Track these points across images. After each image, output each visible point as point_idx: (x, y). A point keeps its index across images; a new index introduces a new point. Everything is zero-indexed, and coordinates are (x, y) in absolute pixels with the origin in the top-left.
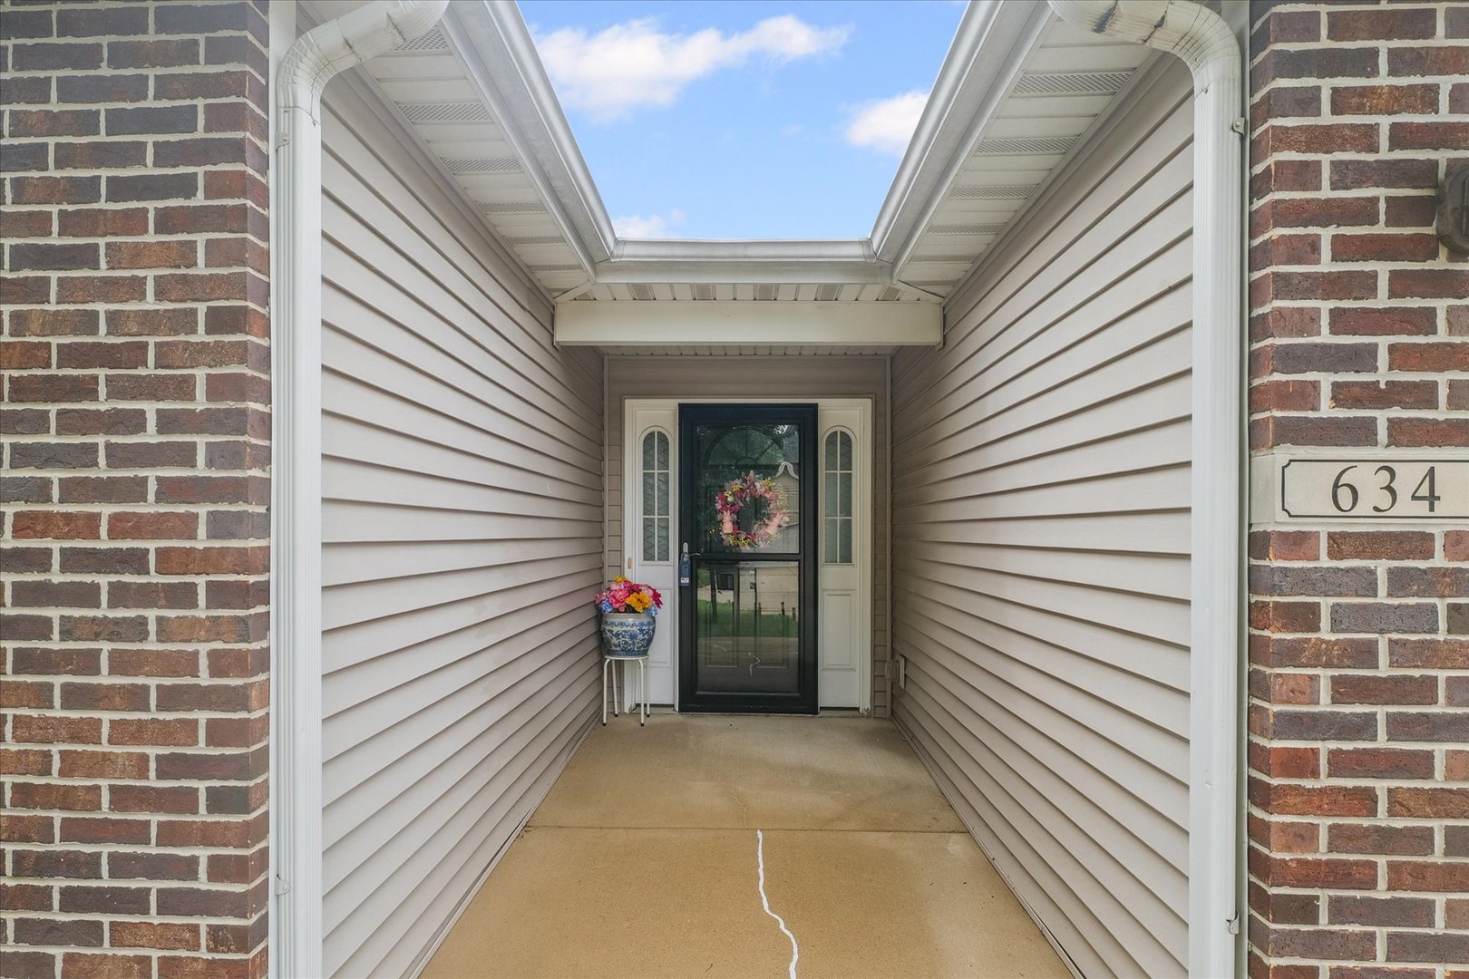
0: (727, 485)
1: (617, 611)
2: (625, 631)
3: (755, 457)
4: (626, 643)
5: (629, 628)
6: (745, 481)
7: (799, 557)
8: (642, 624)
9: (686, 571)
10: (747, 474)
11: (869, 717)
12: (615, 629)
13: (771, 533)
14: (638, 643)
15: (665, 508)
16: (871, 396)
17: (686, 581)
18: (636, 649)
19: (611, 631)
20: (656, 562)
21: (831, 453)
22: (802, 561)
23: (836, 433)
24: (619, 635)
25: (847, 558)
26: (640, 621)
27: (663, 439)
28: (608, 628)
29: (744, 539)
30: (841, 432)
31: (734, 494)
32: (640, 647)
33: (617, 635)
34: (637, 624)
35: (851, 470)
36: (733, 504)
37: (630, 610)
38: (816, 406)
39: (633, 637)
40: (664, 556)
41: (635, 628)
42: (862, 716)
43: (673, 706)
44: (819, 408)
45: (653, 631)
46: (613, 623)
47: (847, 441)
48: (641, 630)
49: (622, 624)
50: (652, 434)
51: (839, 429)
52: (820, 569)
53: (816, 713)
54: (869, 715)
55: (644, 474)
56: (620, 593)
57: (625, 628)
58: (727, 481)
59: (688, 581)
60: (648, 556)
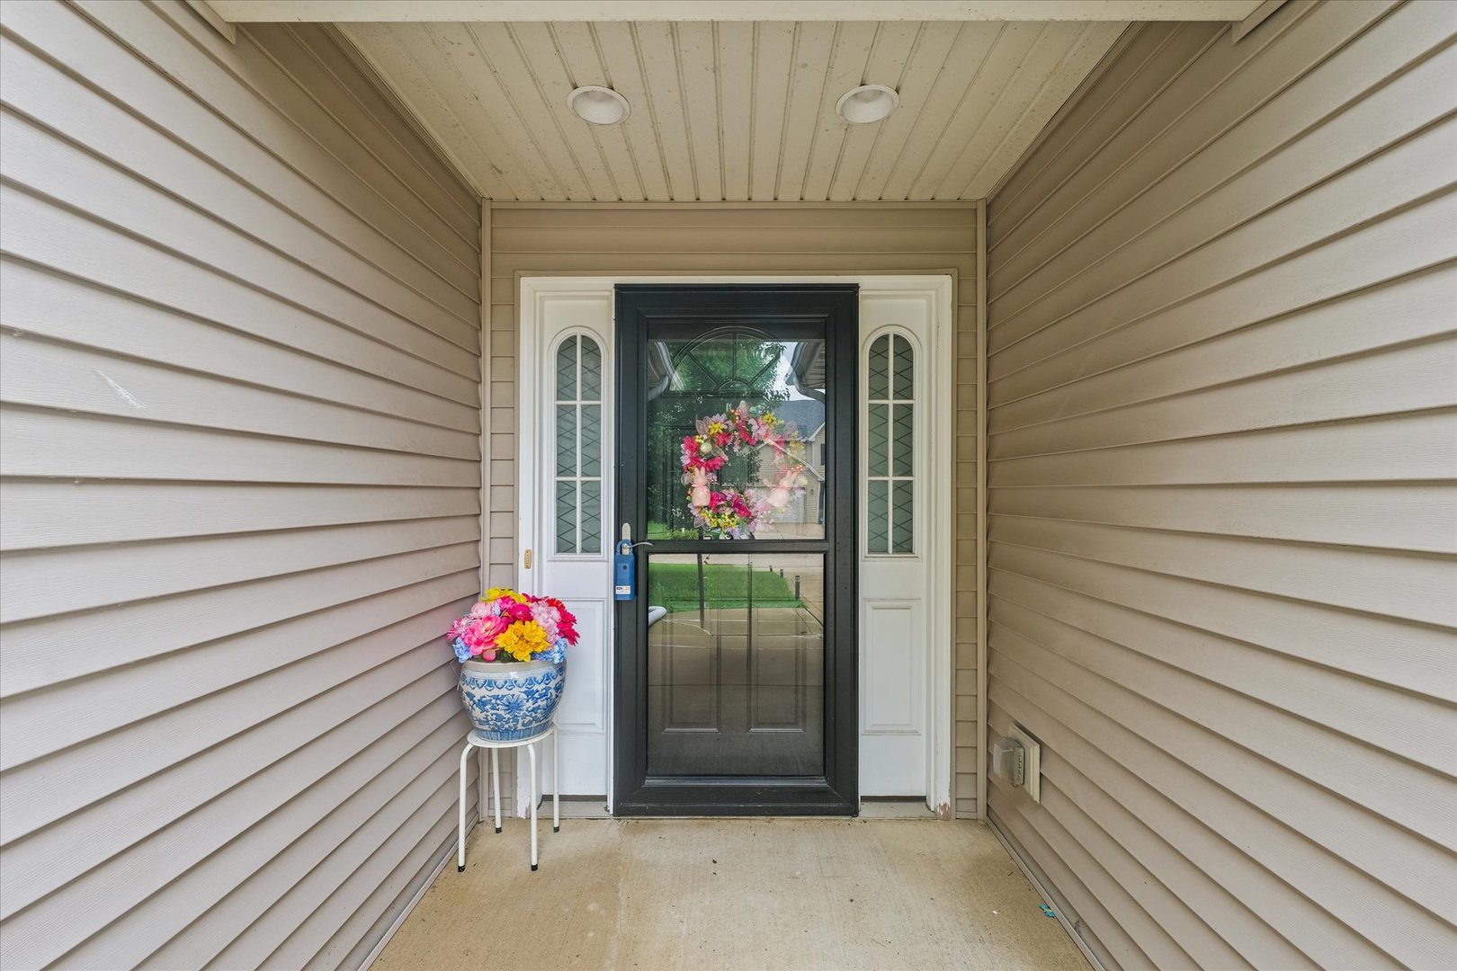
0: (699, 424)
1: (481, 658)
2: (496, 698)
3: (749, 377)
4: (499, 718)
5: (504, 692)
6: (730, 416)
7: (825, 546)
8: (531, 681)
9: (627, 574)
10: (735, 406)
11: (946, 818)
12: (479, 693)
13: (776, 505)
14: (525, 716)
15: (592, 464)
16: (951, 270)
17: (626, 590)
18: (520, 727)
19: (471, 696)
20: (578, 555)
21: (878, 373)
22: (831, 553)
23: (885, 338)
24: (484, 704)
25: (905, 546)
26: (528, 674)
27: (591, 348)
28: (466, 688)
29: (730, 517)
30: (896, 337)
31: (711, 440)
32: (530, 722)
33: (482, 704)
34: (521, 680)
35: (911, 397)
36: (710, 458)
37: (503, 656)
38: (854, 288)
39: (512, 707)
40: (591, 546)
41: (516, 691)
42: (936, 817)
43: (604, 798)
44: (861, 293)
45: (559, 688)
46: (474, 681)
47: (905, 350)
48: (530, 694)
49: (490, 684)
50: (572, 340)
51: (891, 331)
52: (861, 564)
53: (853, 812)
54: (947, 817)
55: (559, 407)
56: (488, 624)
57: (496, 692)
58: (701, 418)
59: (629, 592)
60: (565, 545)
